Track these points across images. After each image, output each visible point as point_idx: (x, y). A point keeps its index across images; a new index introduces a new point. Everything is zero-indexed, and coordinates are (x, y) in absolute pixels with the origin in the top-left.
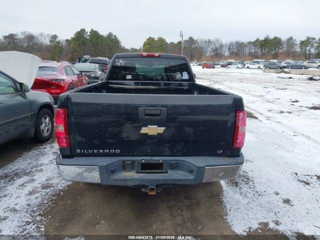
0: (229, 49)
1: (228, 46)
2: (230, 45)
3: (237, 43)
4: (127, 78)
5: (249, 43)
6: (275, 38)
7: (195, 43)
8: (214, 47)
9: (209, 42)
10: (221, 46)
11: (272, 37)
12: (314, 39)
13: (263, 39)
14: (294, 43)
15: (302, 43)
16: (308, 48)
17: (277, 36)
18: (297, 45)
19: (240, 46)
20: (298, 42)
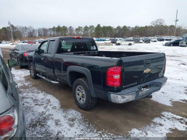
0: (39, 32)
1: (38, 31)
2: (39, 30)
3: (43, 29)
4: (68, 51)
5: (50, 29)
6: (64, 27)
7: (16, 29)
8: (29, 31)
9: (26, 28)
10: (34, 31)
11: (62, 26)
12: (82, 27)
13: (57, 27)
14: (73, 30)
15: (77, 29)
16: (80, 32)
17: (65, 26)
18: (74, 30)
19: (45, 30)
20: (75, 29)
